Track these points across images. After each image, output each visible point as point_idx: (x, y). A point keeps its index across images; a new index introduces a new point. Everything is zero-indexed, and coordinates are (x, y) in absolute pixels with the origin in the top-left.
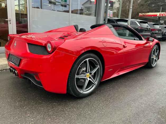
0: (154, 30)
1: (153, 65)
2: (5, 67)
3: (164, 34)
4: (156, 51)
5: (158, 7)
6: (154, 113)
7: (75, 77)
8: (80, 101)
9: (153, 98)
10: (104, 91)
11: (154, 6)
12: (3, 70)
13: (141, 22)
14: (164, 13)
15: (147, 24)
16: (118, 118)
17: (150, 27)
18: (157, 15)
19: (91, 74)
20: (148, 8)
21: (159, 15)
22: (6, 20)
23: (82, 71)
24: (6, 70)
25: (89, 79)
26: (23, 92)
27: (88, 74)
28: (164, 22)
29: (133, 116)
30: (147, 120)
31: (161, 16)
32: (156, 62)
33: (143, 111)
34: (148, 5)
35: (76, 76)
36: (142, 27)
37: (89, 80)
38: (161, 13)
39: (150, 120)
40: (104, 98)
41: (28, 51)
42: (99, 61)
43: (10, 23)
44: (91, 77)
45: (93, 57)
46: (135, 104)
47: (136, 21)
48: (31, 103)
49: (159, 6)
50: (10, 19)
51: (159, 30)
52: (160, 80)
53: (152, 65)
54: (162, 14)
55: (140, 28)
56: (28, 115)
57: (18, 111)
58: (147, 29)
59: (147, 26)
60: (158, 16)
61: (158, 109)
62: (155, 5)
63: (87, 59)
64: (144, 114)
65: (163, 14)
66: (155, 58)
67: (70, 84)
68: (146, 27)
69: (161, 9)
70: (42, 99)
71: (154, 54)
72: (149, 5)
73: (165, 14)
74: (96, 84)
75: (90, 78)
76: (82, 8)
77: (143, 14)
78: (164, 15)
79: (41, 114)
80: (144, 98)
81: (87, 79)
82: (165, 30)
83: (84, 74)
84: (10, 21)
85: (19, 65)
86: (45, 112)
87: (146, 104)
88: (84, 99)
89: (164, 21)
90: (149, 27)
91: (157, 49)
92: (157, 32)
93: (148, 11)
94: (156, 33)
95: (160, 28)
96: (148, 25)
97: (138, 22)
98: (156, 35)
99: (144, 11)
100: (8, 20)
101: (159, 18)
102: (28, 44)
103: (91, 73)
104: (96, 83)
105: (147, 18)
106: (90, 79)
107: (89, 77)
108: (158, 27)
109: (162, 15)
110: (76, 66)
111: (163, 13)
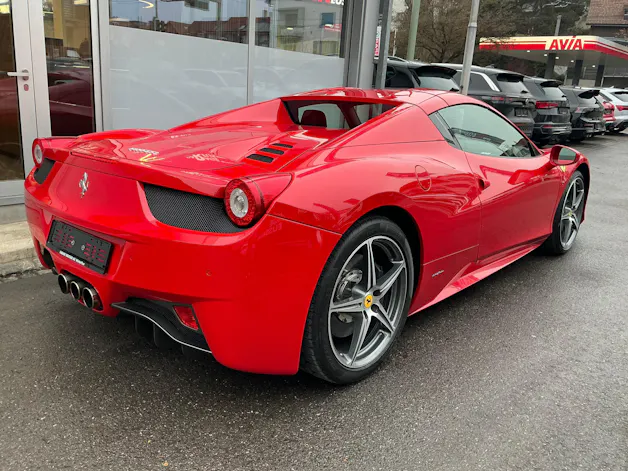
0: (546, 104)
1: (567, 244)
2: (14, 263)
3: (579, 120)
4: (578, 194)
5: (547, 14)
6: (610, 431)
7: (330, 312)
8: (343, 398)
9: (594, 375)
10: (417, 352)
11: (530, 9)
12: (9, 275)
13: (501, 77)
14: (570, 38)
15: (520, 83)
16: (493, 456)
17: (532, 93)
18: (543, 46)
19: (376, 293)
20: (513, 18)
21: (552, 46)
22: (10, 74)
23: (346, 283)
24: (18, 273)
25: (371, 313)
26: (114, 368)
27: (368, 295)
28: (569, 71)
29: (544, 447)
30: (594, 459)
31: (560, 48)
32: (575, 232)
33: (574, 425)
34: (510, 6)
35: (332, 305)
36: (505, 97)
37: (373, 317)
38: (558, 38)
39: (607, 460)
40: (425, 381)
41: (151, 218)
42: (404, 243)
43: (26, 88)
44: (378, 304)
45: (387, 232)
46: (540, 399)
47: (484, 72)
48: (160, 414)
49: (550, 13)
50: (25, 71)
51: (561, 106)
52: (600, 301)
53: (564, 244)
54: (561, 41)
55: (496, 99)
56: (166, 464)
57: (121, 449)
58: (524, 103)
59: (524, 92)
60: (547, 48)
61: (619, 415)
62: (535, 7)
63: (369, 242)
64: (580, 436)
65: (567, 41)
66: (571, 219)
67: (310, 337)
68: (519, 95)
69: (559, 21)
70: (199, 396)
71: (569, 204)
72: (514, 8)
73: (572, 41)
74: (394, 328)
75: (374, 307)
76: (265, 11)
77: (495, 39)
78: (570, 46)
79: (214, 457)
80: (562, 375)
81: (365, 313)
82: (581, 104)
83: (358, 296)
84: (25, 78)
85: (107, 269)
86: (227, 450)
87: (577, 398)
88: (355, 389)
89: (566, 68)
90: (528, 96)
91: (578, 187)
92: (555, 112)
93: (514, 28)
94: (550, 118)
95: (565, 99)
96: (526, 90)
97: (490, 75)
98: (551, 123)
99: (500, 29)
100: (18, 74)
101: (552, 55)
102: (145, 185)
103: (379, 291)
104: (392, 323)
105: (507, 57)
106: (376, 315)
107: (370, 304)
108: (556, 94)
109: (563, 47)
110: (332, 268)
111: (564, 38)
